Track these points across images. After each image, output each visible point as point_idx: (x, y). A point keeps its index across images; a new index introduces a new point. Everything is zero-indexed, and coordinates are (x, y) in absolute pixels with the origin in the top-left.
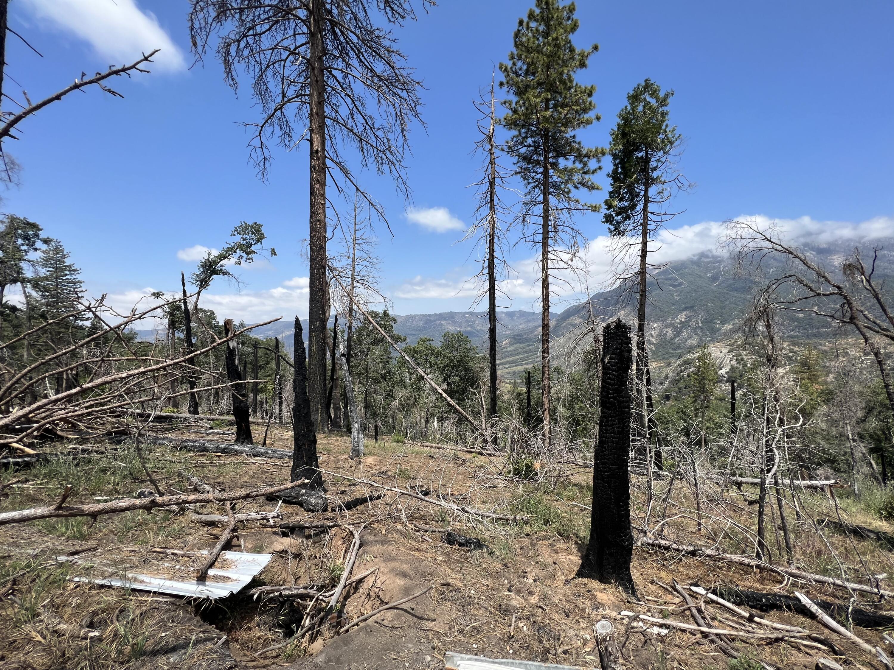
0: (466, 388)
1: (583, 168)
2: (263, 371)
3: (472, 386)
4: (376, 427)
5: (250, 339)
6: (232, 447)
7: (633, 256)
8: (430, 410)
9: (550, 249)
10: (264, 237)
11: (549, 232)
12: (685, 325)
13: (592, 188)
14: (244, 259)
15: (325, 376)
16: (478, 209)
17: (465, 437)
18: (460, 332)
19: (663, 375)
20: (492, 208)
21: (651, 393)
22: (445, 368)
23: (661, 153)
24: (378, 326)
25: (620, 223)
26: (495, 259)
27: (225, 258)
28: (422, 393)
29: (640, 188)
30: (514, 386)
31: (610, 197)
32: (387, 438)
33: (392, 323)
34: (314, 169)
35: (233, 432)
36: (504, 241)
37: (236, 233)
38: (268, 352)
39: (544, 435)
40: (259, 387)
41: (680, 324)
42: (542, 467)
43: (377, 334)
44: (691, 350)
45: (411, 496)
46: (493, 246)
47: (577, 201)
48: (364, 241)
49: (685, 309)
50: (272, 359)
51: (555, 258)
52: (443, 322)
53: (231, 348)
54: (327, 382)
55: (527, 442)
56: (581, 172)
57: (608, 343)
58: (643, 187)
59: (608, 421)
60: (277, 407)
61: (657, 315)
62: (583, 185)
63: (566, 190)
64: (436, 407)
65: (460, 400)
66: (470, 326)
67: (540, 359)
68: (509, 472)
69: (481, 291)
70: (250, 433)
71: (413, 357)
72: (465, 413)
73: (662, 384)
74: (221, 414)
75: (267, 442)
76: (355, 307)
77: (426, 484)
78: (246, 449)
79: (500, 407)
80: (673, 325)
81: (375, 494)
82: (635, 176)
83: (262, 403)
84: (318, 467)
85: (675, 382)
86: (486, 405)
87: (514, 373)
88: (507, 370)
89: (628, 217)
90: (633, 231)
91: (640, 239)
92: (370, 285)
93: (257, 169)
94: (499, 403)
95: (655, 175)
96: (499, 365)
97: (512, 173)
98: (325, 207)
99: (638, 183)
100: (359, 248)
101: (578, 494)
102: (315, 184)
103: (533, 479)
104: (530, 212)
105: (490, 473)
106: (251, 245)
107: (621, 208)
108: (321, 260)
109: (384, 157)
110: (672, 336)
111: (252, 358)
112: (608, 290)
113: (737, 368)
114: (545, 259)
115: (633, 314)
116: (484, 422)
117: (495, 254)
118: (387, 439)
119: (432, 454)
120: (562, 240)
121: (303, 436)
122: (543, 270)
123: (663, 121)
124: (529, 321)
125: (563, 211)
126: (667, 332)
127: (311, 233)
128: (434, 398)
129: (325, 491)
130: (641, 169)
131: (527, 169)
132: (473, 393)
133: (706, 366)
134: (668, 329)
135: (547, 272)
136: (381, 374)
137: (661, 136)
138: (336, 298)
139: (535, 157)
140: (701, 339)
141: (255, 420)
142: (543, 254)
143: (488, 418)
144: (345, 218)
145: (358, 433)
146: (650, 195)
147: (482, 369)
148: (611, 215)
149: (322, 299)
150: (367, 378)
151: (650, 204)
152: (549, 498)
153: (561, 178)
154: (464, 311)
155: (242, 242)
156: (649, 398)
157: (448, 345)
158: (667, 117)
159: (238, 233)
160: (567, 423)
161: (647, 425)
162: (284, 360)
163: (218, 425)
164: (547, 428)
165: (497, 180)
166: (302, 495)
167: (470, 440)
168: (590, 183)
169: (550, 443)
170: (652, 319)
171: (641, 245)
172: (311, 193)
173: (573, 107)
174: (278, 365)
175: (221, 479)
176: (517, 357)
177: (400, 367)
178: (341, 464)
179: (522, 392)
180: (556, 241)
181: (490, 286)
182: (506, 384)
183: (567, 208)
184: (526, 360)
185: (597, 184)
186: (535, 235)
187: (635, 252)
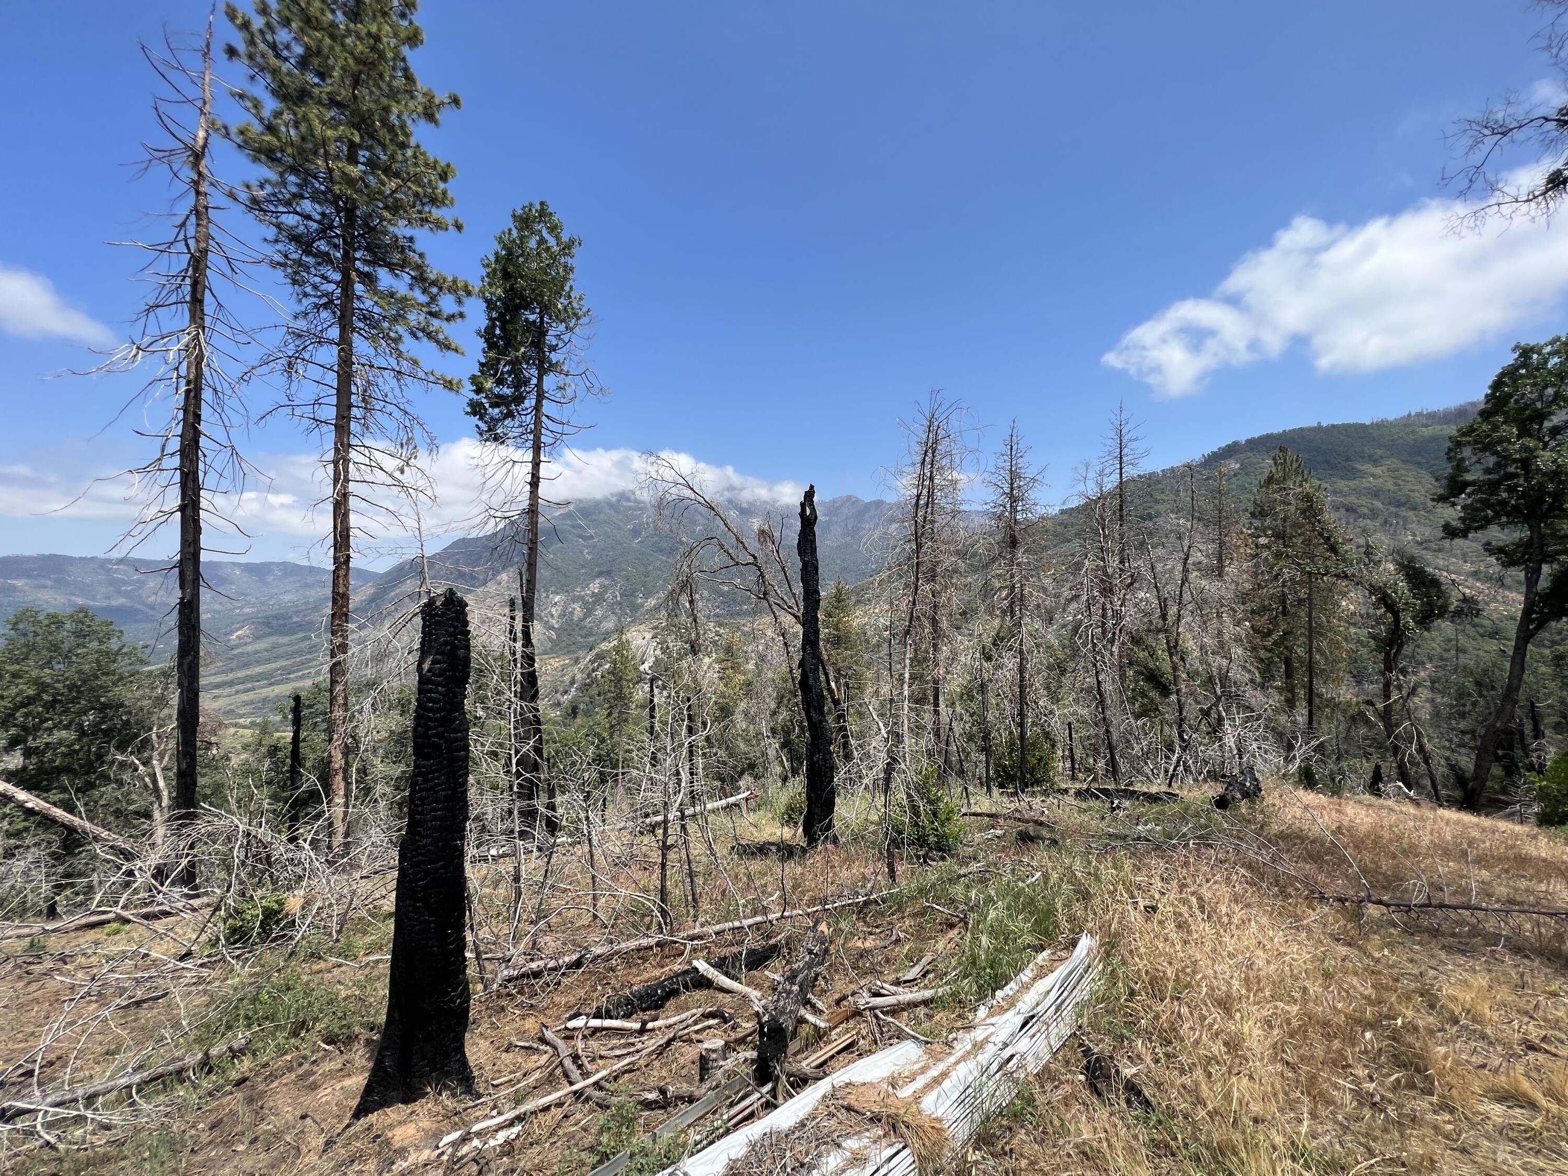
0: (100, 756)
1: (428, 304)
3: (121, 748)
7: (518, 481)
9: (354, 440)
11: (350, 406)
12: (598, 598)
13: (445, 346)
16: (152, 308)
18: (82, 610)
19: (567, 679)
20: (197, 317)
23: (562, 327)
25: (498, 420)
26: (203, 440)
29: (531, 371)
30: (263, 732)
31: (481, 372)
41: (591, 597)
42: (307, 904)
44: (606, 637)
46: (198, 406)
47: (415, 362)
49: (600, 574)
51: (367, 461)
56: (424, 309)
57: (431, 634)
58: (536, 373)
61: (559, 582)
62: (429, 335)
63: (392, 335)
66: (126, 595)
67: (328, 666)
68: (214, 943)
69: (154, 510)
72: (88, 826)
73: (566, 692)
80: (581, 598)
82: (523, 350)
85: (585, 687)
86: (170, 788)
87: (265, 701)
88: (244, 697)
89: (510, 415)
90: (519, 440)
91: (529, 456)
95: (554, 357)
96: (208, 688)
97: (260, 257)
99: (527, 363)
103: (281, 938)
104: (306, 356)
107: (498, 396)
110: (581, 615)
113: (662, 659)
114: (341, 460)
117: (202, 427)
120: (382, 429)
122: (336, 481)
123: (566, 279)
124: (308, 586)
125: (386, 373)
126: (574, 609)
130: (533, 341)
131: (302, 264)
132: (123, 765)
133: (625, 660)
134: (576, 606)
135: (344, 487)
137: (562, 300)
139: (322, 245)
140: (619, 620)
142: (337, 450)
146: (545, 388)
147: (160, 701)
148: (482, 404)
151: (545, 402)
153: (383, 308)
158: (571, 276)
161: (514, 770)
165: (215, 260)
168: (441, 336)
170: (549, 589)
171: (530, 465)
173: (409, 184)
176: (274, 666)
179: (282, 741)
180: (367, 428)
181: (183, 499)
182: (241, 730)
183: (393, 370)
184: (298, 671)
185: (455, 341)
186: (316, 406)
187: (521, 475)
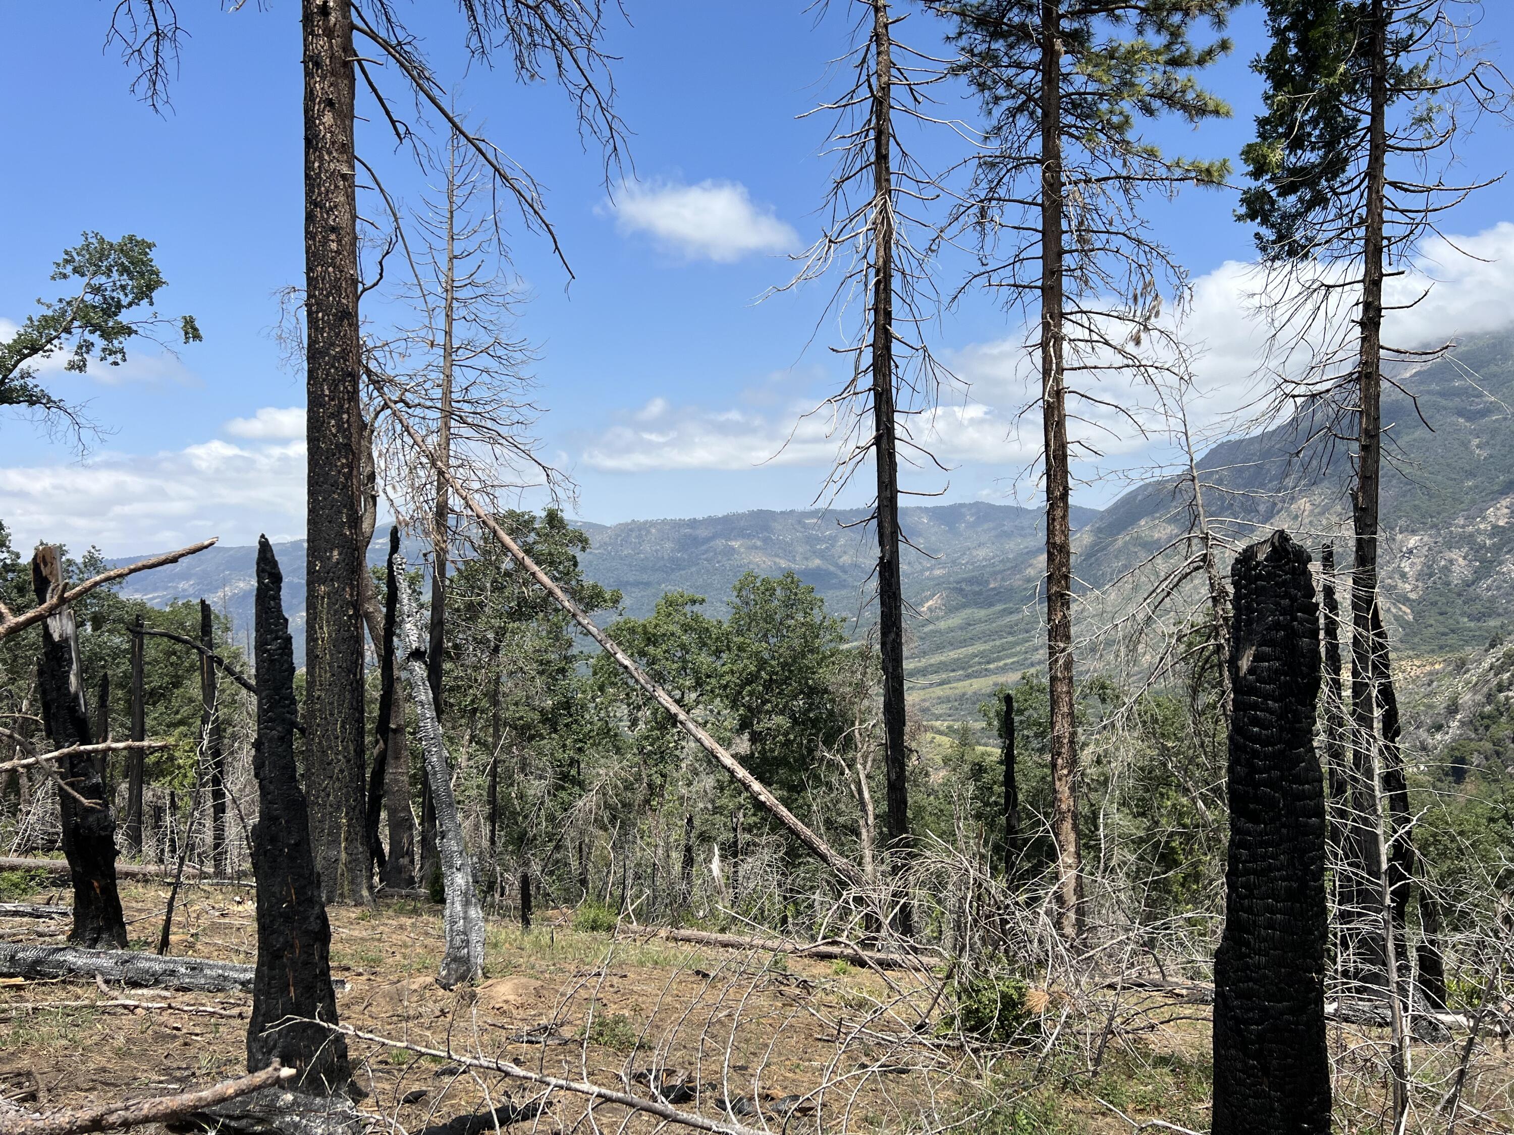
0: (811, 751)
1: (1168, 47)
2: (161, 707)
3: (828, 743)
4: (525, 881)
5: (122, 605)
6: (59, 957)
7: (1336, 321)
8: (697, 822)
9: (1068, 307)
10: (159, 283)
11: (1061, 253)
13: (1199, 110)
14: (97, 351)
15: (360, 721)
16: (838, 185)
17: (811, 906)
18: (789, 575)
19: (1441, 702)
20: (882, 181)
21: (1398, 760)
22: (742, 687)
24: (528, 561)
25: (1295, 217)
26: (895, 345)
27: (34, 350)
28: (671, 767)
29: (1359, 105)
30: (964, 743)
31: (1263, 136)
32: (560, 914)
33: (574, 550)
34: (317, 65)
35: (62, 908)
36: (922, 286)
37: (69, 269)
38: (178, 647)
39: (1060, 899)
40: (151, 759)
41: (1492, 536)
42: (1055, 1003)
43: (525, 583)
45: (631, 1105)
46: (888, 301)
47: (1151, 154)
48: (481, 291)
50: (191, 669)
51: (1086, 334)
52: (736, 544)
53: (56, 637)
54: (368, 739)
55: (1004, 922)
56: (1162, 59)
57: (1249, 609)
58: (1366, 104)
59: (1253, 858)
60: (209, 823)
61: (1416, 508)
62: (1171, 101)
63: (1115, 119)
64: (717, 810)
65: (792, 788)
66: (821, 555)
67: (1043, 653)
68: (949, 1022)
69: (851, 446)
70: (117, 909)
71: (643, 654)
72: (808, 832)
73: (1439, 728)
74: (27, 849)
75: (172, 938)
76: (455, 502)
77: (682, 1065)
78: (105, 962)
79: (920, 809)
81: (519, 1102)
82: (1342, 68)
83: (158, 812)
84: (333, 1017)
85: (1482, 722)
86: (876, 802)
87: (962, 698)
88: (938, 692)
89: (1319, 200)
90: (1336, 244)
91: (1358, 270)
92: (503, 431)
93: (135, 68)
94: (913, 797)
95: (1405, 62)
96: (912, 674)
97: (943, 68)
98: (352, 186)
99: (1352, 91)
100: (463, 312)
101: (1173, 1090)
102: (321, 114)
103: (1026, 1042)
105: (889, 1026)
106: (119, 306)
107: (1294, 171)
108: (344, 355)
109: (538, 24)
110: (1468, 574)
111: (125, 666)
112: (1257, 432)
114: (1051, 339)
115: (1338, 508)
116: (868, 859)
117: (894, 329)
118: (560, 920)
119: (703, 967)
120: (1105, 277)
121: (287, 917)
122: (1046, 373)
124: (1008, 535)
125: (1108, 186)
126: (1451, 562)
127: (310, 269)
128: (708, 782)
129: (358, 1095)
130: (1361, 46)
131: (990, 57)
132: (831, 765)
134: (1454, 554)
135: (1057, 381)
136: (542, 712)
138: (393, 472)
139: (1015, 16)
141: (134, 867)
142: (1046, 326)
143: (881, 843)
144: (419, 219)
145: (467, 904)
146: (1388, 128)
147: (861, 690)
148: (1266, 193)
149: (349, 476)
150: (497, 722)
151: (1389, 158)
152: (1078, 1105)
153: (1100, 81)
154: (799, 508)
155: (88, 298)
156: (1392, 780)
157: (752, 618)
159: (75, 270)
160: (1132, 858)
161: (1385, 866)
162: (229, 671)
163: (16, 886)
164: (1069, 877)
165: (898, 93)
166: (282, 1112)
167: (825, 918)
168: (1190, 96)
169: (1080, 925)
170: (1402, 522)
171: (1360, 287)
172: (309, 142)
174: (209, 687)
175: (25, 1062)
176: (970, 650)
177: (601, 688)
178: (411, 1006)
179: (988, 759)
180: (1086, 283)
181: (878, 430)
182: (938, 737)
183: (1118, 177)
184: (999, 659)
185: (1214, 95)
186: (1017, 265)
187: (1342, 312)
